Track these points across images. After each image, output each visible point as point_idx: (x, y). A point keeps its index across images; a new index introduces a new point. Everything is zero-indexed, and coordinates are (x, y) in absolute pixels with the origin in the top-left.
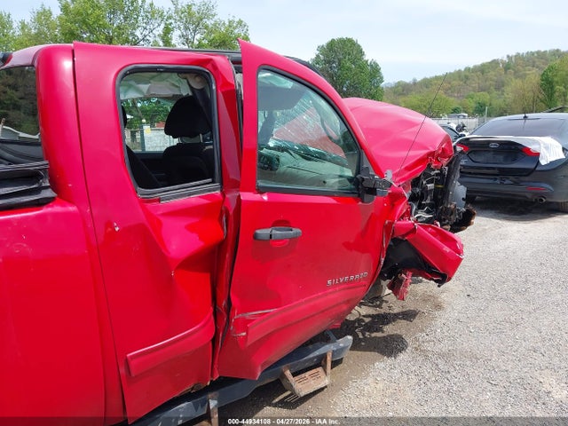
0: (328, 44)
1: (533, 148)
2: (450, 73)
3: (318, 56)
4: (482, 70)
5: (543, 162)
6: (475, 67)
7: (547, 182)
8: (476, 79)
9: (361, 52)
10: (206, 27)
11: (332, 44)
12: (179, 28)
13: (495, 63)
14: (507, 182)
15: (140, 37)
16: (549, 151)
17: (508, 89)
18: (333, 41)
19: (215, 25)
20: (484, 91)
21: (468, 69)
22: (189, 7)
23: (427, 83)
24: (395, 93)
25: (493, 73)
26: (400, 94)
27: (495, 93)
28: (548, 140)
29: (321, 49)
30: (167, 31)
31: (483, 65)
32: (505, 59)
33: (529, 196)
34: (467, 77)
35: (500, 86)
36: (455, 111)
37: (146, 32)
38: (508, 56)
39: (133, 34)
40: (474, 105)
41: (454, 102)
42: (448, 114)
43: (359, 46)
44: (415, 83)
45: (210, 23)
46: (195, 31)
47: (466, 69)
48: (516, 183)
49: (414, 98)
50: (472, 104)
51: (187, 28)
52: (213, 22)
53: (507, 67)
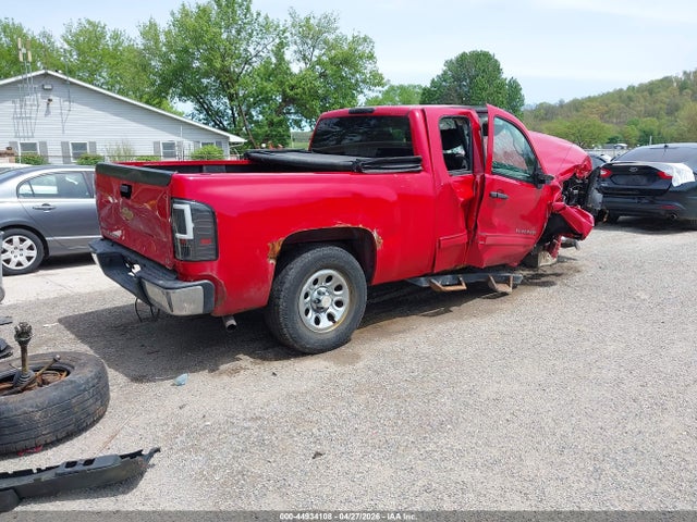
0: (457, 60)
1: (667, 172)
2: (608, 93)
3: (445, 73)
4: (651, 89)
5: (675, 184)
6: (641, 85)
7: (678, 201)
8: (642, 100)
9: (497, 69)
10: (326, 42)
11: (462, 59)
12: (296, 43)
13: (666, 81)
14: (644, 201)
15: (253, 53)
16: (681, 175)
17: (682, 113)
18: (464, 55)
19: (336, 40)
20: (653, 116)
21: (631, 88)
22: (308, 20)
23: (577, 106)
24: (536, 117)
25: (664, 93)
26: (543, 119)
27: (665, 119)
28: (681, 166)
29: (449, 63)
30: (282, 45)
31: (652, 83)
32: (681, 75)
33: (663, 213)
34: (630, 99)
35: (673, 110)
36: (613, 141)
37: (260, 48)
38: (685, 73)
39: (246, 50)
40: (638, 133)
41: (611, 129)
42: (602, 144)
43: (496, 61)
44: (562, 105)
45: (331, 37)
46: (314, 47)
47: (628, 88)
48: (652, 202)
49: (560, 124)
50: (635, 132)
51: (304, 43)
52: (334, 36)
53: (683, 86)
